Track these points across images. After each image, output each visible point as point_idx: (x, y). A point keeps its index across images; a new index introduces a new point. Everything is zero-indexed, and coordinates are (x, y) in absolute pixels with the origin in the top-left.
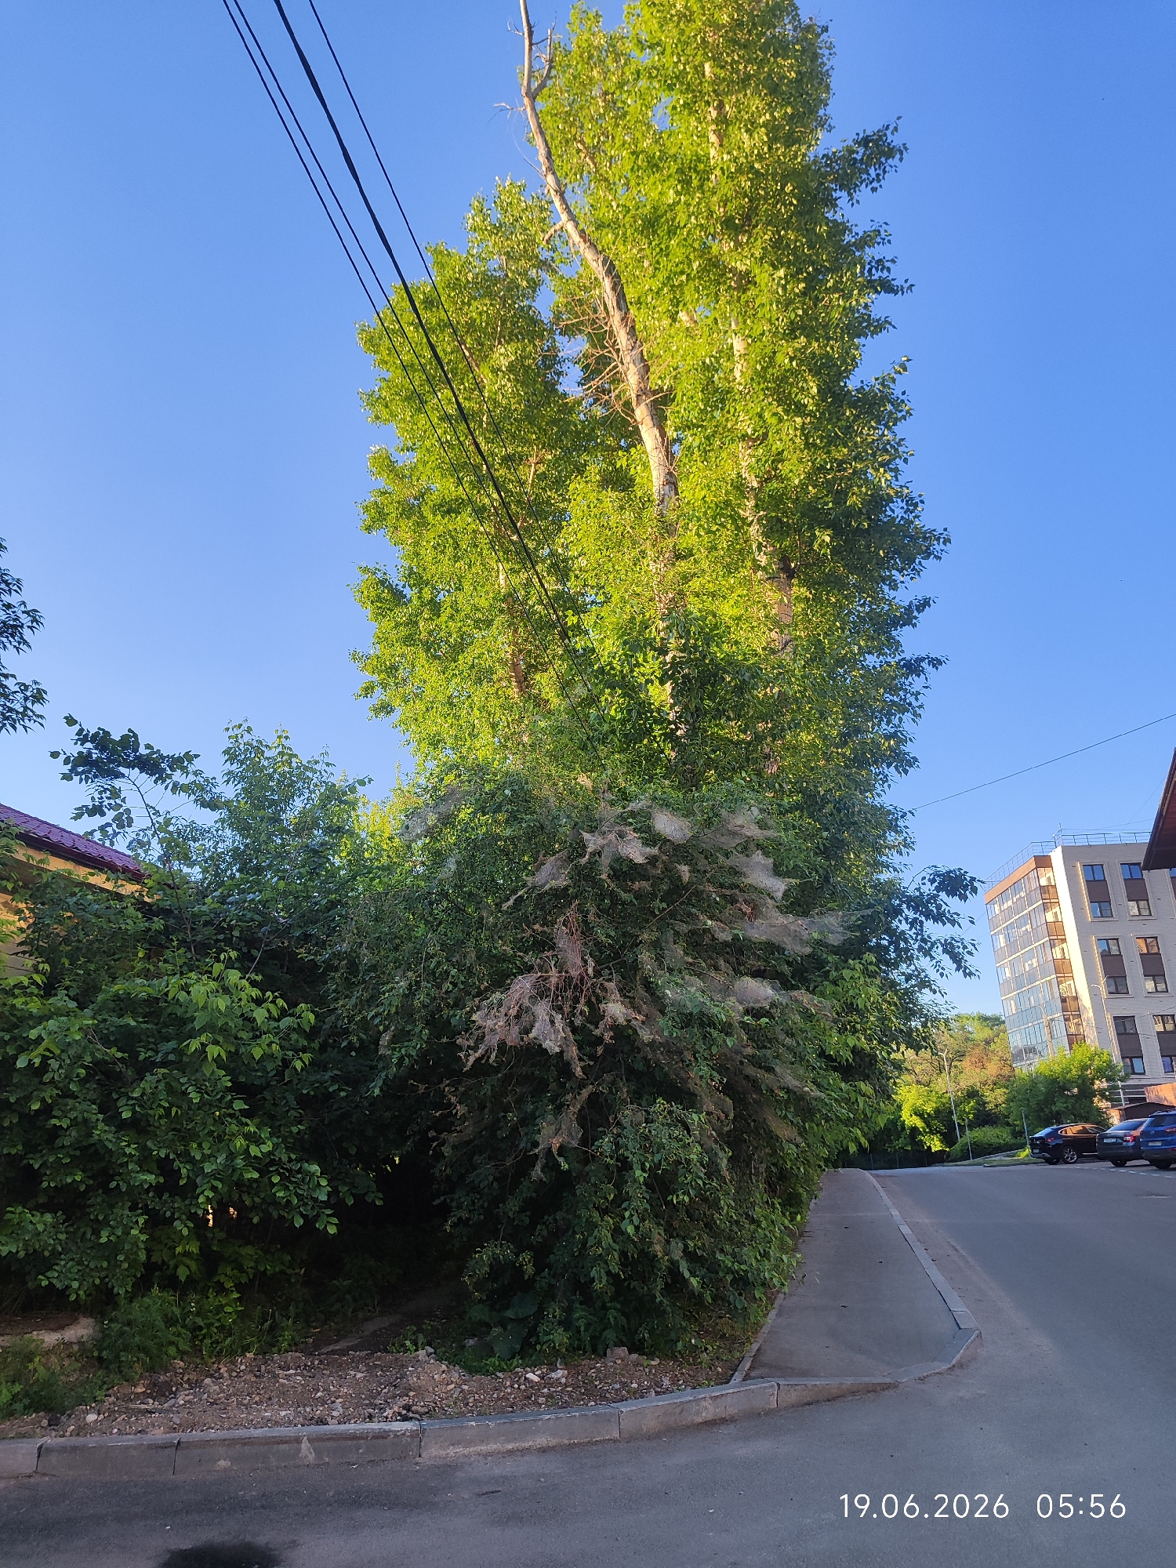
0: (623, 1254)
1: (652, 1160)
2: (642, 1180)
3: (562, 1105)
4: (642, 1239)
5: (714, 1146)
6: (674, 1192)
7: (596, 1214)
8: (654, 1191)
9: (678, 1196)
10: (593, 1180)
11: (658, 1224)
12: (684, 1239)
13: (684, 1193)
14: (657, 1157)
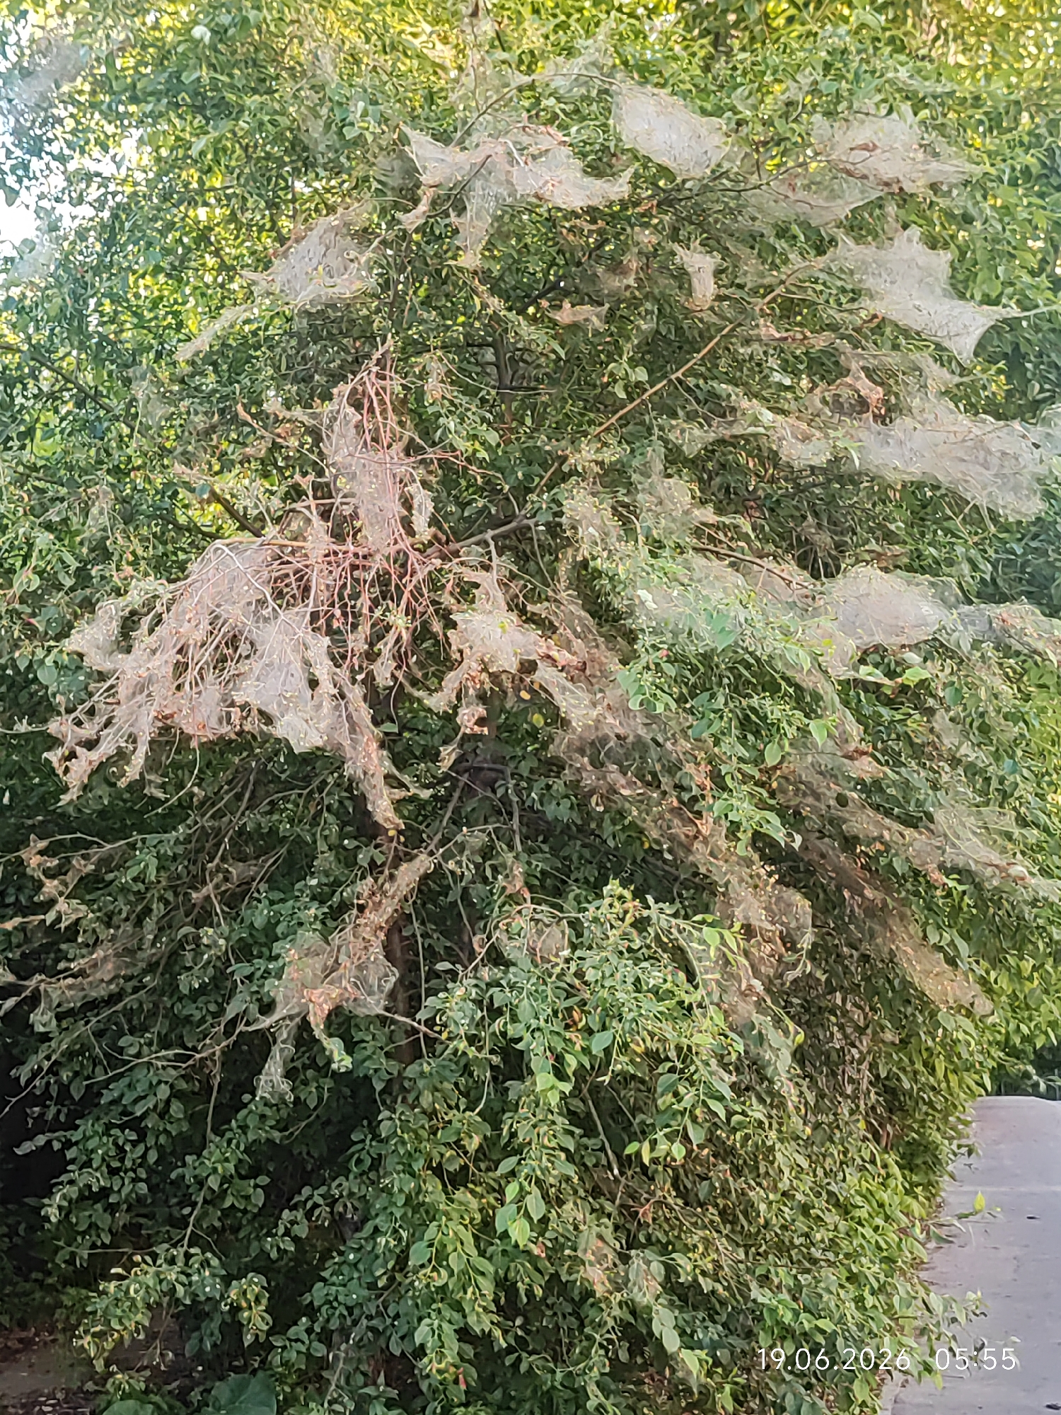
0: (505, 1284)
1: (586, 1051)
2: (554, 1099)
3: (344, 907)
4: (555, 1251)
5: (757, 1018)
6: (644, 1132)
7: (433, 1187)
8: (590, 1132)
9: (654, 1143)
10: (426, 1100)
11: (599, 1212)
12: (664, 1249)
13: (670, 1138)
14: (599, 1043)
